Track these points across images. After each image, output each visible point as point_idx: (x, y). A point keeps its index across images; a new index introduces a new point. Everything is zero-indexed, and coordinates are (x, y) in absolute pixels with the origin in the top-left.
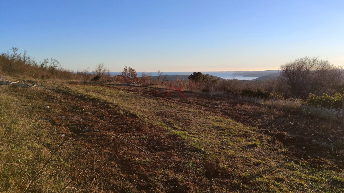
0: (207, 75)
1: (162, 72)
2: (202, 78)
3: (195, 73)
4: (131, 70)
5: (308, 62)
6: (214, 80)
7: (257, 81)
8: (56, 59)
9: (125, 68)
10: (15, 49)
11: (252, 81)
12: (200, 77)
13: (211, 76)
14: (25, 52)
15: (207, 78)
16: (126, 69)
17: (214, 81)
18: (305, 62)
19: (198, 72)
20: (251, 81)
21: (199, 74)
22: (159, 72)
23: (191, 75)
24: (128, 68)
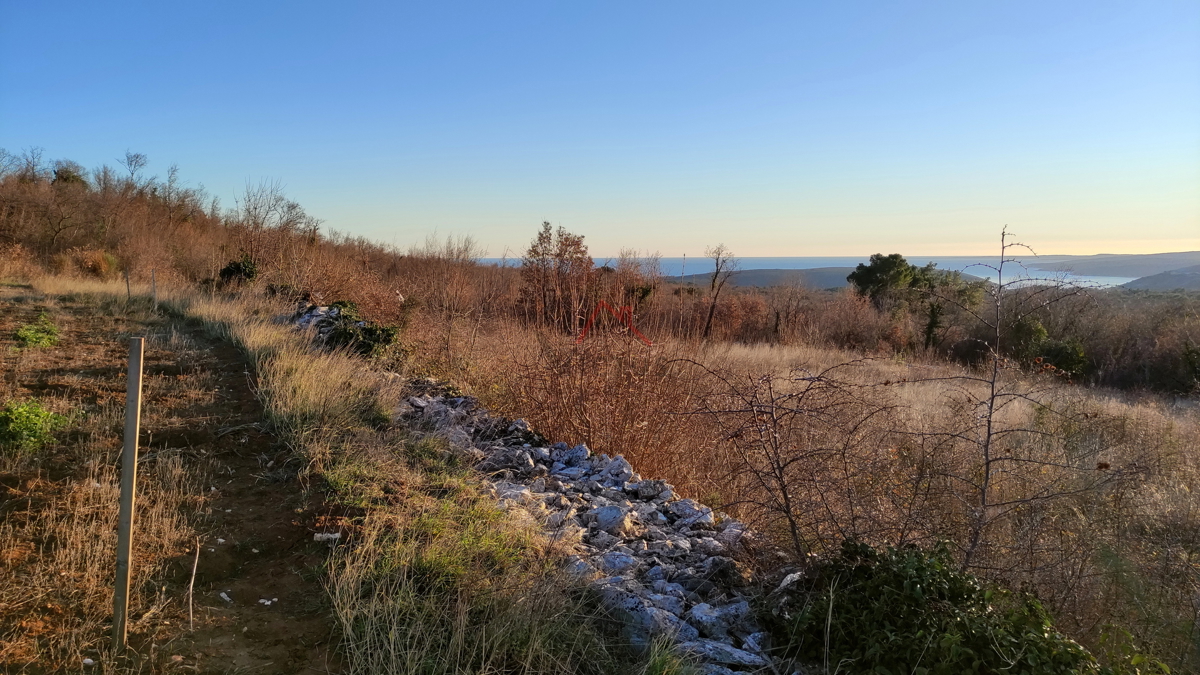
0: (928, 268)
2: (909, 279)
3: (877, 259)
4: (567, 241)
6: (963, 286)
7: (1135, 292)
9: (542, 230)
10: (135, 160)
11: (1114, 293)
12: (900, 273)
13: (948, 273)
14: (173, 171)
15: (928, 280)
16: (544, 238)
17: (961, 292)
19: (891, 256)
21: (894, 261)
22: (717, 258)
23: (861, 267)
24: (554, 232)
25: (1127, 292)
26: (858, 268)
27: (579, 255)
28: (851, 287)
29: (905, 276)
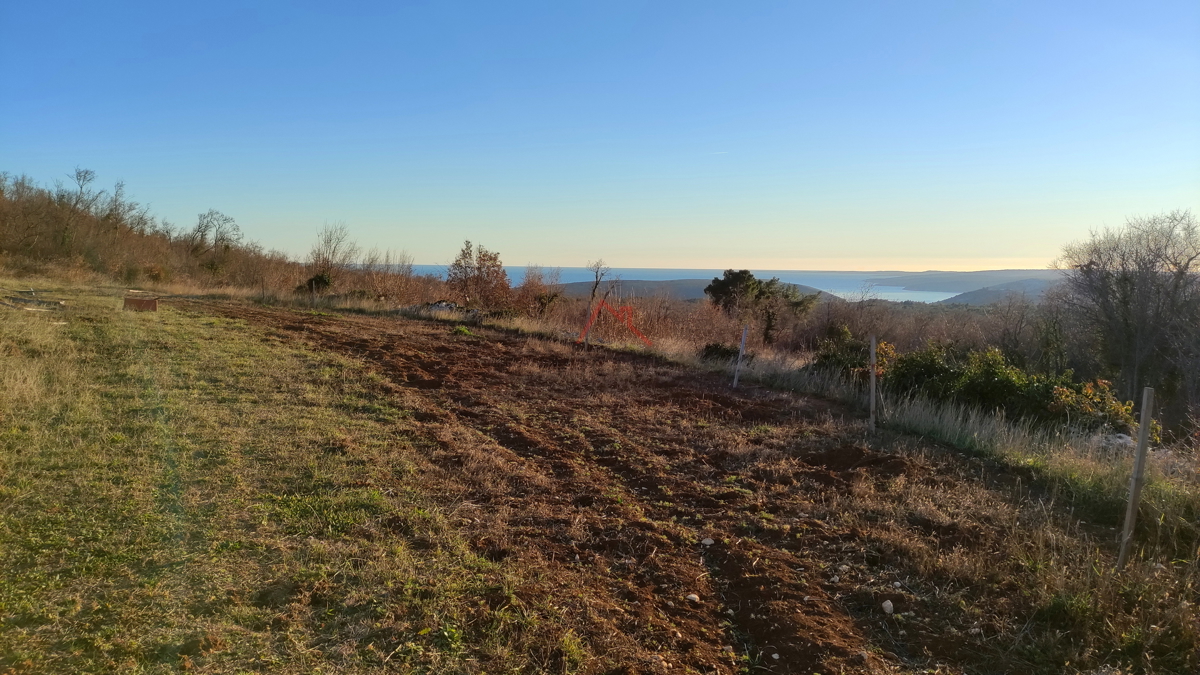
0: (772, 282)
1: (608, 269)
2: (756, 292)
3: (730, 274)
4: (485, 257)
5: (1182, 234)
6: (800, 298)
7: (956, 306)
8: (227, 214)
9: (464, 247)
10: (83, 176)
11: (935, 308)
12: (748, 287)
13: (789, 286)
14: (120, 186)
15: (771, 292)
16: (466, 254)
17: (797, 304)
18: (1169, 236)
20: (932, 306)
21: (744, 276)
22: (597, 270)
23: (716, 280)
24: (474, 249)
25: (950, 305)
26: (714, 281)
27: (496, 269)
28: (708, 298)
29: (753, 289)
